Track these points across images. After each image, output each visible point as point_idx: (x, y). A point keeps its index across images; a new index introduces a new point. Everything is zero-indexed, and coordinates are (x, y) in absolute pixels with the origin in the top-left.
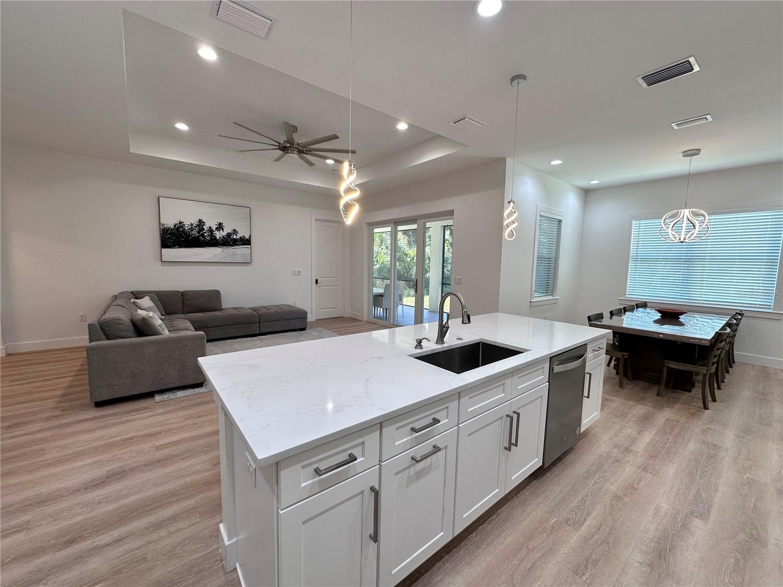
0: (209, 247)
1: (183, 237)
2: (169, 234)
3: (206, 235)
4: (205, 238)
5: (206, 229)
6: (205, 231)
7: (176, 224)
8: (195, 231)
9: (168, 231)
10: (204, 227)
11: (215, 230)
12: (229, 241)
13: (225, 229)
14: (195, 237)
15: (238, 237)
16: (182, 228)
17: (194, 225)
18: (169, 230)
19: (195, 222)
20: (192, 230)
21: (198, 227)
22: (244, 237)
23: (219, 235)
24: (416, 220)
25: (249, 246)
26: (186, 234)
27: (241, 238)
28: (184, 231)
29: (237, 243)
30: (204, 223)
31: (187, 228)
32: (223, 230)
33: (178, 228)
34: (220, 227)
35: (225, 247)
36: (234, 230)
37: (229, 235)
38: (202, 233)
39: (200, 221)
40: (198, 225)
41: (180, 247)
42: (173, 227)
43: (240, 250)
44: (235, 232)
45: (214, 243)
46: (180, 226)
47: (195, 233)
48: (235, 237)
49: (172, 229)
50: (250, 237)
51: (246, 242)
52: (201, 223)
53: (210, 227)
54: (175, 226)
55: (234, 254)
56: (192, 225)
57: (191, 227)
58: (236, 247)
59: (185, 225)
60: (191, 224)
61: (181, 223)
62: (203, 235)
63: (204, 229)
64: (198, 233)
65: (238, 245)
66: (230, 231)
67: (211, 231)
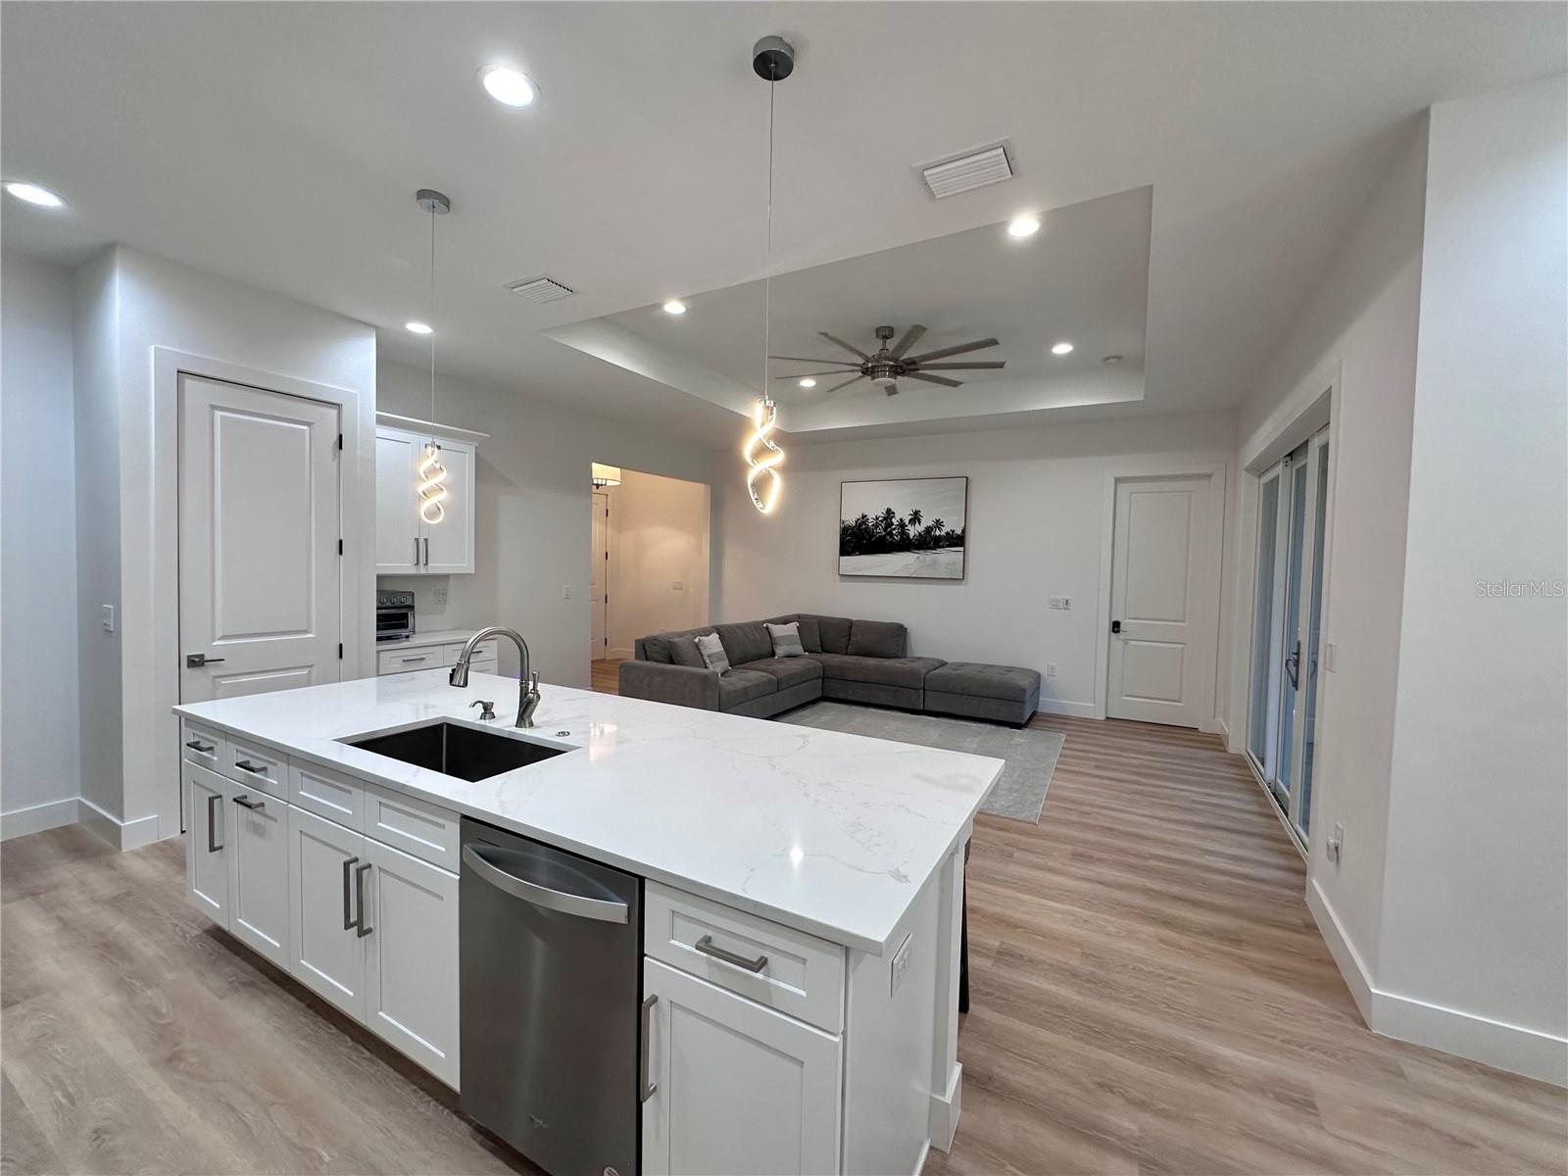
0: (898, 551)
1: (865, 538)
2: (850, 534)
3: (894, 532)
4: (894, 538)
5: (895, 523)
6: (894, 527)
7: (859, 520)
8: (881, 527)
9: (849, 530)
10: (893, 520)
11: (907, 524)
12: (929, 541)
13: (923, 520)
14: (880, 537)
15: (943, 533)
16: (865, 524)
17: (880, 519)
19: (881, 512)
20: (877, 526)
21: (885, 522)
22: (953, 531)
23: (913, 531)
25: (961, 549)
26: (868, 533)
27: (947, 533)
28: (867, 528)
29: (941, 544)
30: (893, 513)
31: (871, 524)
32: (920, 523)
33: (861, 525)
34: (916, 518)
35: (921, 552)
36: (938, 521)
37: (929, 530)
38: (889, 529)
39: (889, 511)
40: (885, 519)
41: (861, 553)
42: (854, 524)
43: (947, 557)
44: (939, 524)
45: (905, 545)
46: (863, 522)
47: (880, 530)
48: (938, 533)
49: (854, 527)
50: (964, 531)
51: (957, 540)
52: (889, 513)
53: (901, 520)
54: (856, 522)
55: (935, 562)
56: (877, 519)
57: (877, 522)
58: (939, 550)
59: (868, 519)
60: (876, 517)
61: (864, 517)
62: (891, 534)
63: (893, 524)
64: (885, 530)
65: (943, 547)
66: (930, 523)
67: (902, 525)
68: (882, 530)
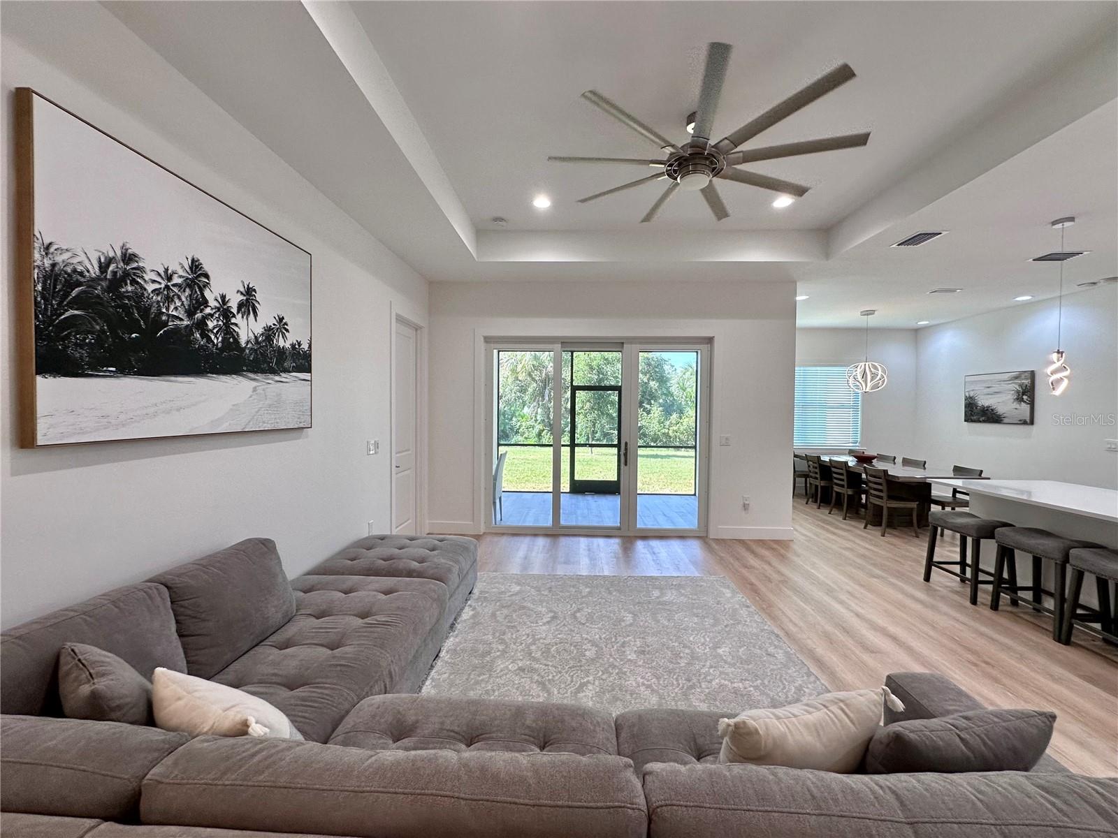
0: (217, 373)
1: (135, 325)
2: (77, 303)
3: (211, 324)
4: (209, 339)
5: (212, 303)
6: (208, 311)
7: (110, 261)
8: (178, 304)
9: (71, 284)
10: (207, 293)
11: (234, 310)
12: (269, 357)
13: (259, 311)
14: (177, 330)
15: (287, 344)
16: (134, 282)
17: (176, 280)
18: (79, 284)
19: (178, 265)
20: (169, 299)
21: (188, 291)
22: (299, 344)
23: (247, 330)
24: (623, 343)
25: (307, 376)
26: (145, 312)
27: (293, 346)
28: (139, 296)
29: (285, 365)
30: (207, 276)
31: (150, 287)
32: (255, 315)
34: (249, 305)
35: (259, 377)
36: (279, 319)
37: (268, 334)
38: (199, 315)
39: (195, 266)
40: (190, 284)
41: (125, 369)
42: (94, 271)
43: (288, 386)
44: (282, 325)
45: (231, 358)
46: (126, 274)
47: (177, 313)
48: (281, 343)
49: (94, 281)
50: (310, 347)
51: (300, 361)
52: (197, 276)
53: (223, 297)
54: (103, 267)
56: (169, 278)
57: (167, 287)
58: (283, 377)
59: (141, 269)
60: (166, 270)
61: (128, 258)
62: (201, 325)
63: (206, 303)
64: (190, 313)
65: (286, 371)
66: (271, 322)
67: (226, 313)
68: (181, 313)
